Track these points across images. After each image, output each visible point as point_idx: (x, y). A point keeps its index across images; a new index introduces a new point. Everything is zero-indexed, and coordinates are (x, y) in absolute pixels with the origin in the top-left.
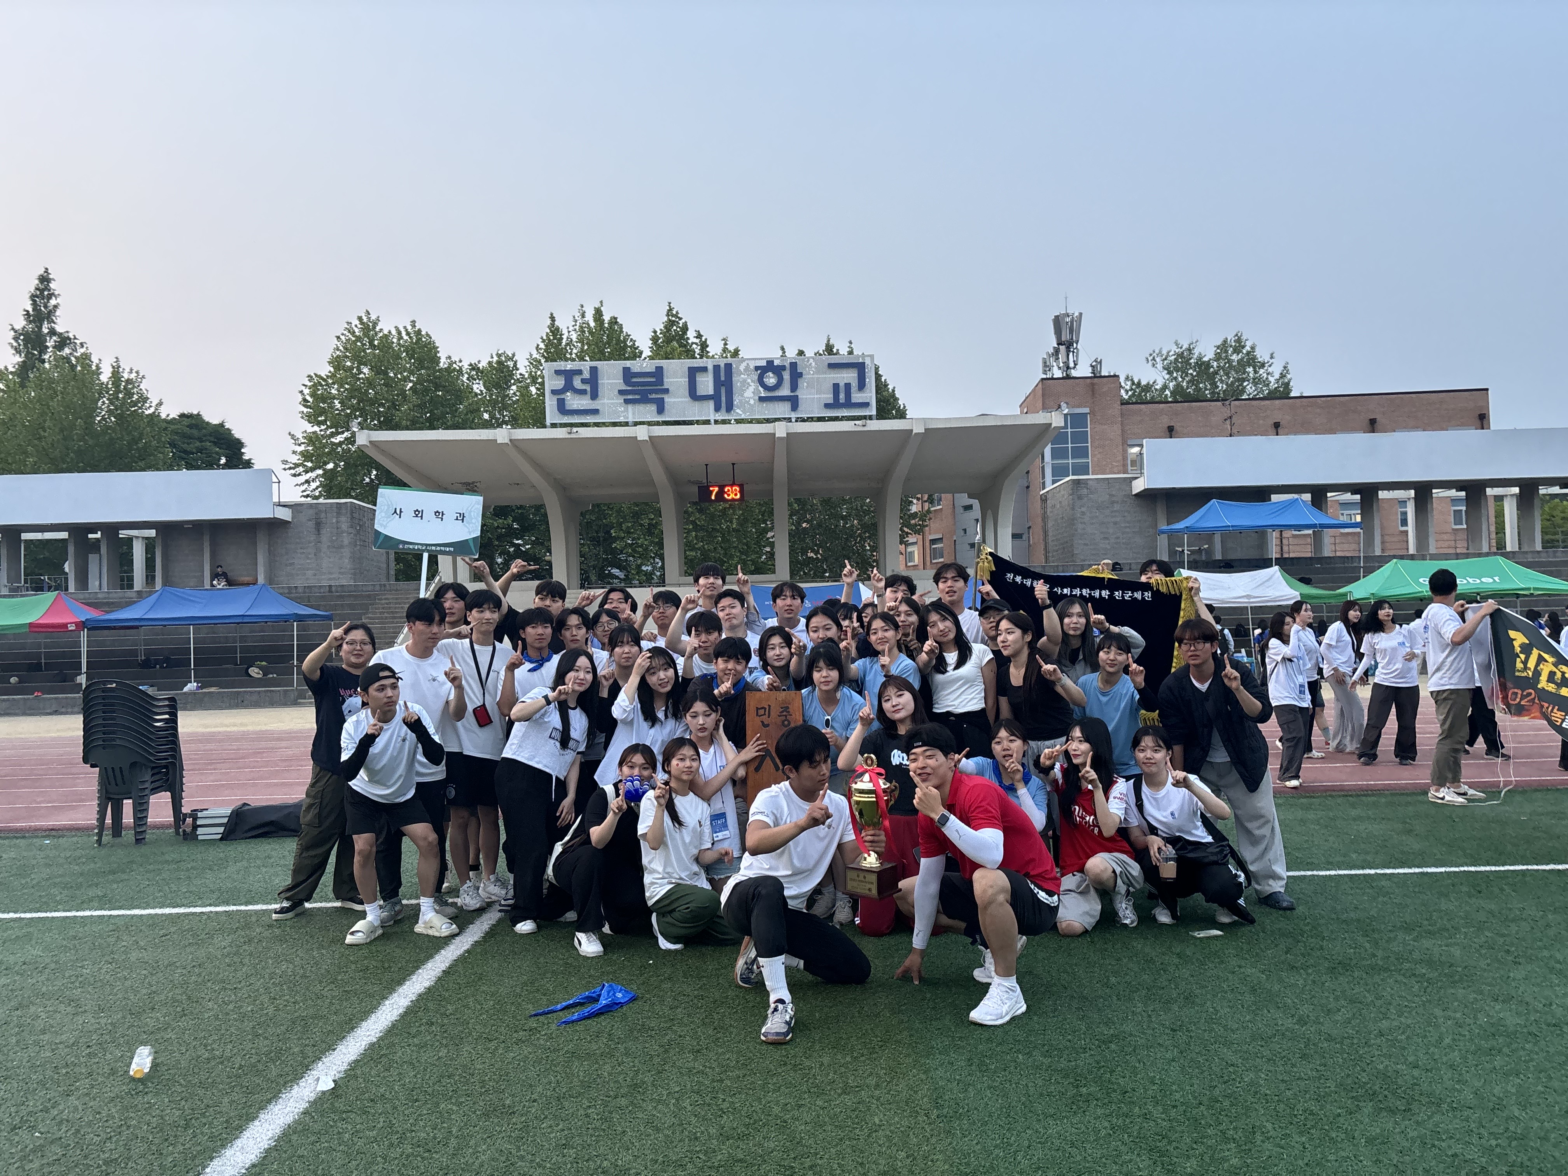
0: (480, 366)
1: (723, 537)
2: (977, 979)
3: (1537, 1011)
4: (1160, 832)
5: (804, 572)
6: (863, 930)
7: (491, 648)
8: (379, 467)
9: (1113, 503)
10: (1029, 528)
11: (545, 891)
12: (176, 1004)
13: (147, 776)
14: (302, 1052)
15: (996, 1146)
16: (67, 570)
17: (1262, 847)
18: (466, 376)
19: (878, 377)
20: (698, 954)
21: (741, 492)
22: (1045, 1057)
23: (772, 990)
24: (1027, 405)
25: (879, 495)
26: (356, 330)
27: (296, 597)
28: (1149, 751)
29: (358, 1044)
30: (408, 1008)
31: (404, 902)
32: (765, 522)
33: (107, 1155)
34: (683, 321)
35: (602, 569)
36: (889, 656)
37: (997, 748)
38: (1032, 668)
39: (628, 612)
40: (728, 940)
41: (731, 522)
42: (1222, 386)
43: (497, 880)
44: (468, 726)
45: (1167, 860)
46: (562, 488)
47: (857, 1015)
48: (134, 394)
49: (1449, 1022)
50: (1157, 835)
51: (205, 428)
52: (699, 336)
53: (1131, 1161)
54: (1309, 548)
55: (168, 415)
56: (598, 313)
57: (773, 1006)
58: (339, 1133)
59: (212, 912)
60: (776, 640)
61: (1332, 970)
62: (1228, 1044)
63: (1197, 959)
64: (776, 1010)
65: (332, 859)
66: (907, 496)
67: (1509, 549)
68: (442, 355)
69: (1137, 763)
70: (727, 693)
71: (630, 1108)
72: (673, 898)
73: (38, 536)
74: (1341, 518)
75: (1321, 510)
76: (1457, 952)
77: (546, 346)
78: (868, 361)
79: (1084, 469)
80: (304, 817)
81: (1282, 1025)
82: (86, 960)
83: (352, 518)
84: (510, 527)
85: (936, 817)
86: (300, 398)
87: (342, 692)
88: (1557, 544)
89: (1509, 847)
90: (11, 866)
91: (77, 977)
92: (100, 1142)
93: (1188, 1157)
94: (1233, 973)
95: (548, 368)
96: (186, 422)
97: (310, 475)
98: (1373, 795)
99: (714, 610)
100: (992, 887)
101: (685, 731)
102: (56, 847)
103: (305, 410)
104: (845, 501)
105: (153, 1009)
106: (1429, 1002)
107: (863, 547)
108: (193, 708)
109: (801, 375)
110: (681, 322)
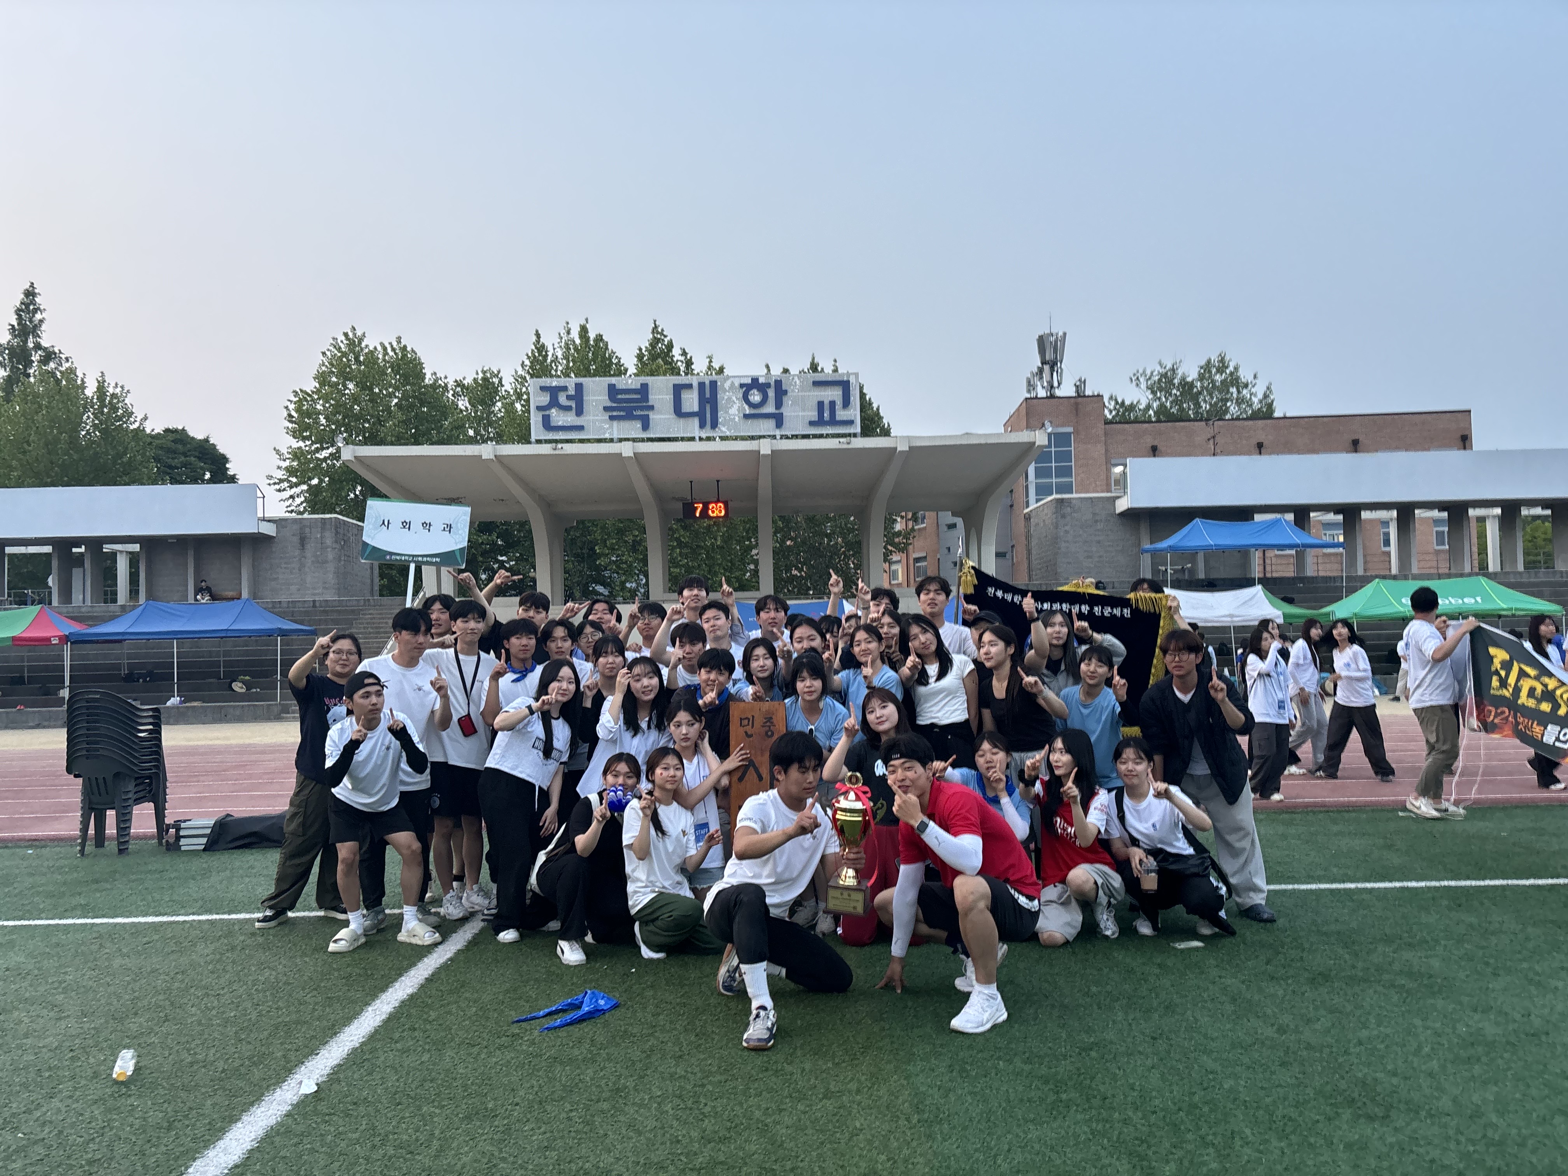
0: (465, 382)
1: (708, 554)
2: (959, 988)
3: (1516, 1022)
4: (1141, 844)
6: (845, 940)
7: (475, 658)
8: (364, 483)
9: (1096, 521)
10: (1013, 546)
11: (528, 902)
12: (159, 1010)
13: (131, 787)
14: (284, 1056)
15: (976, 1150)
16: (50, 583)
17: (1242, 860)
18: (451, 392)
19: (862, 395)
20: (681, 963)
21: (726, 509)
22: (1026, 1063)
23: (754, 997)
24: (1012, 424)
25: (863, 513)
26: (342, 346)
27: (280, 612)
28: (1130, 763)
29: (341, 1049)
30: (391, 1014)
31: (387, 911)
32: (749, 539)
33: (90, 1156)
34: (668, 338)
35: (586, 586)
36: (872, 667)
37: (980, 761)
38: (1014, 679)
39: (613, 622)
40: (710, 949)
41: (716, 540)
42: (1205, 407)
43: (481, 890)
44: (452, 734)
45: (1149, 871)
46: (547, 504)
47: (838, 1022)
48: (119, 409)
49: (1429, 1032)
50: (1138, 846)
51: (190, 443)
52: (684, 353)
53: (1110, 1165)
54: (1292, 568)
55: (153, 430)
56: (584, 330)
57: (754, 1012)
58: (321, 1135)
61: (1312, 981)
62: (1207, 1052)
63: (1178, 969)
64: (757, 1016)
65: (316, 869)
66: (891, 514)
67: (1491, 569)
68: (428, 372)
69: (1119, 775)
70: (711, 703)
71: (612, 1112)
72: (655, 907)
73: (22, 550)
74: (1324, 538)
75: (1304, 530)
76: (1436, 963)
77: (531, 362)
78: (852, 380)
79: (1068, 488)
80: (288, 826)
81: (1262, 1034)
82: (68, 967)
83: (337, 533)
84: (494, 544)
85: (916, 825)
86: (285, 414)
87: (327, 701)
88: (1538, 565)
89: (1489, 862)
91: (60, 983)
92: (83, 1142)
93: (1167, 1162)
94: (1214, 983)
95: (533, 385)
96: (171, 437)
97: (294, 490)
98: (1354, 811)
99: (699, 621)
100: (972, 893)
101: (669, 741)
102: (39, 857)
103: (290, 425)
104: (829, 519)
105: (136, 1014)
106: (1409, 1012)
107: (847, 564)
108: (176, 722)
109: (786, 392)
110: (666, 340)
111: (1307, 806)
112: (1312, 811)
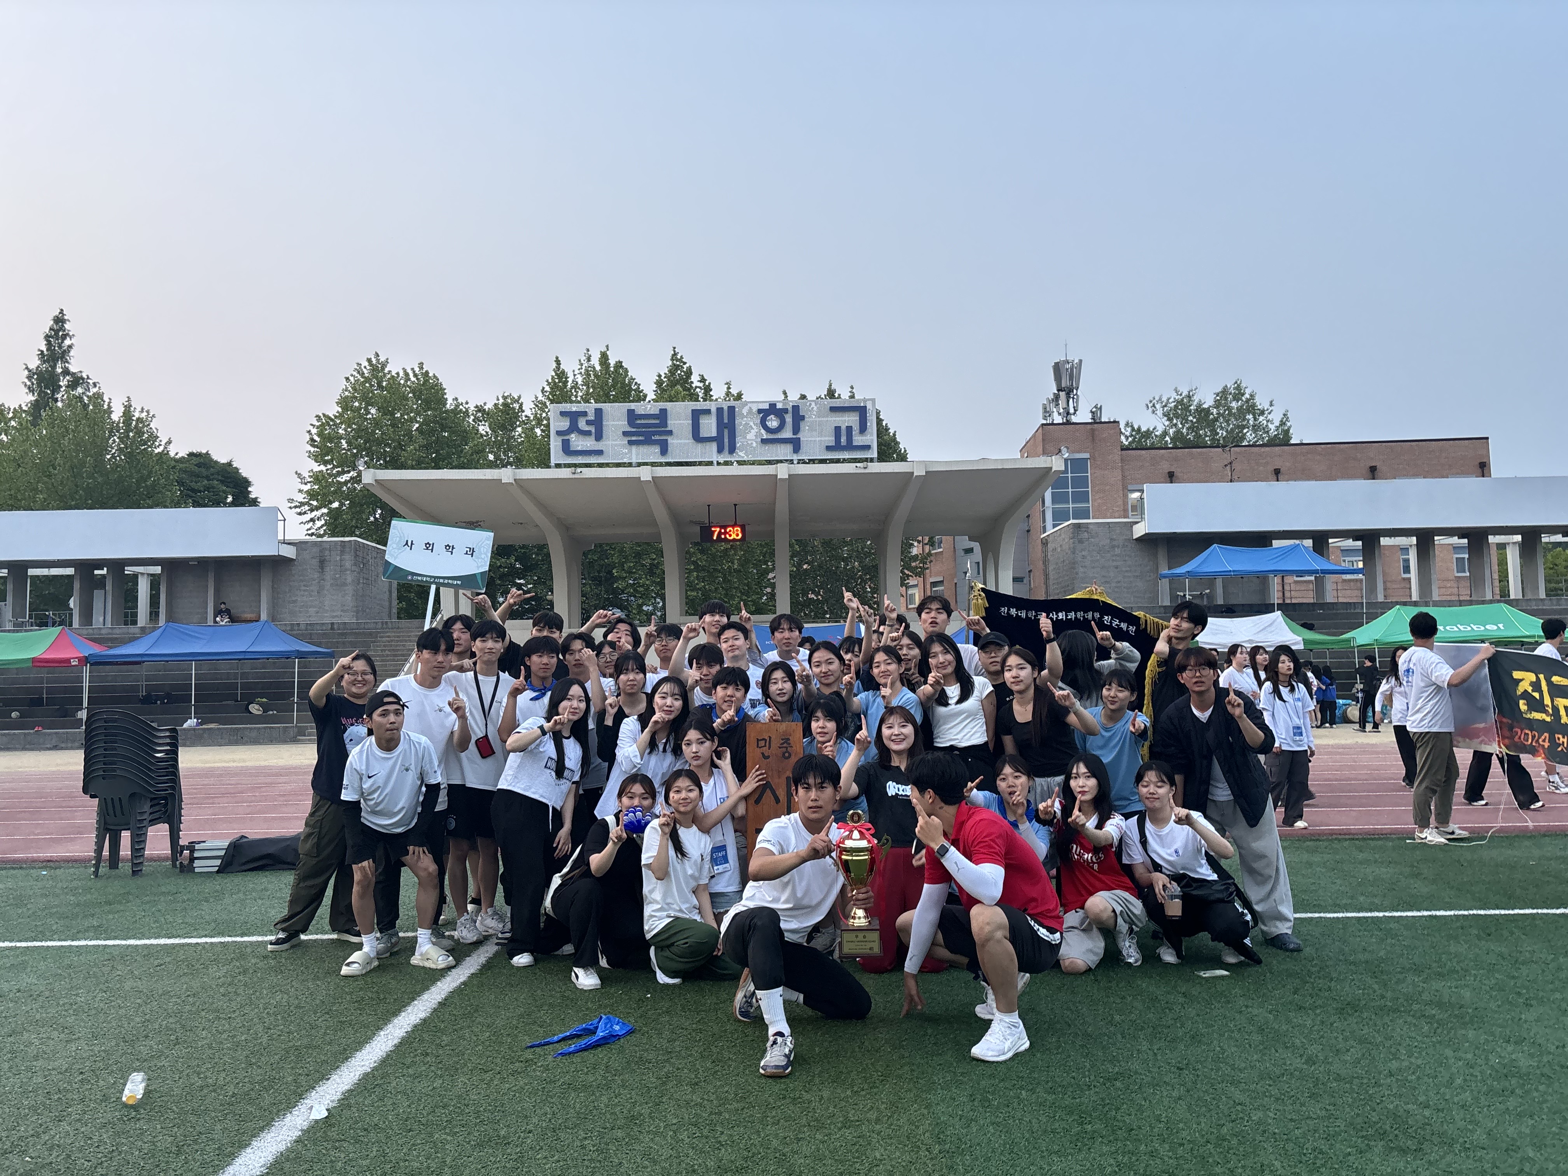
0: (486, 408)
1: (725, 578)
2: (979, 1015)
3: (1550, 1053)
4: (1164, 870)
5: (805, 613)
8: (384, 506)
9: (1114, 546)
10: (1030, 571)
11: (542, 925)
12: (170, 1033)
13: (147, 808)
14: (295, 1081)
16: (72, 605)
17: (1268, 887)
18: (472, 417)
19: (879, 421)
20: (696, 989)
21: (743, 532)
22: (1049, 1093)
23: (771, 1023)
24: (1028, 449)
25: (879, 537)
26: (365, 371)
27: (297, 634)
28: (1152, 786)
29: (352, 1074)
30: (403, 1039)
31: (401, 934)
32: (766, 563)
34: (687, 365)
36: (891, 688)
37: (1002, 785)
40: (725, 975)
41: (733, 563)
42: (1222, 433)
43: (495, 913)
44: (470, 757)
45: (1172, 897)
46: (566, 527)
47: (857, 1049)
48: (144, 433)
49: (1461, 1063)
50: (1161, 872)
51: (213, 467)
52: (703, 380)
54: (1311, 594)
55: (177, 454)
56: (604, 358)
57: (772, 1039)
58: (331, 1161)
59: (207, 943)
60: (779, 674)
61: (1341, 1011)
62: (1235, 1083)
63: (1204, 998)
64: (775, 1043)
65: (329, 892)
66: (907, 539)
67: (1512, 597)
68: (449, 397)
69: (1139, 800)
70: (730, 721)
71: (627, 1140)
72: (671, 932)
73: (44, 572)
74: (1343, 564)
75: (1323, 556)
76: (1467, 994)
77: (551, 388)
78: (869, 406)
79: (1085, 514)
80: (302, 848)
81: (1291, 1065)
82: (80, 989)
83: (356, 556)
84: (512, 566)
86: (308, 437)
87: (344, 721)
88: (1559, 592)
89: (1518, 891)
90: (7, 897)
91: (71, 1004)
92: (91, 1167)
94: (1241, 1012)
95: (553, 410)
96: (195, 460)
97: (315, 513)
98: (1380, 839)
99: (716, 642)
100: (988, 924)
102: (53, 878)
103: (312, 449)
104: (846, 544)
105: (147, 1037)
106: (1440, 1042)
107: (864, 588)
108: (193, 745)
109: (803, 418)
110: (685, 366)
111: (1332, 833)
112: (1336, 839)
